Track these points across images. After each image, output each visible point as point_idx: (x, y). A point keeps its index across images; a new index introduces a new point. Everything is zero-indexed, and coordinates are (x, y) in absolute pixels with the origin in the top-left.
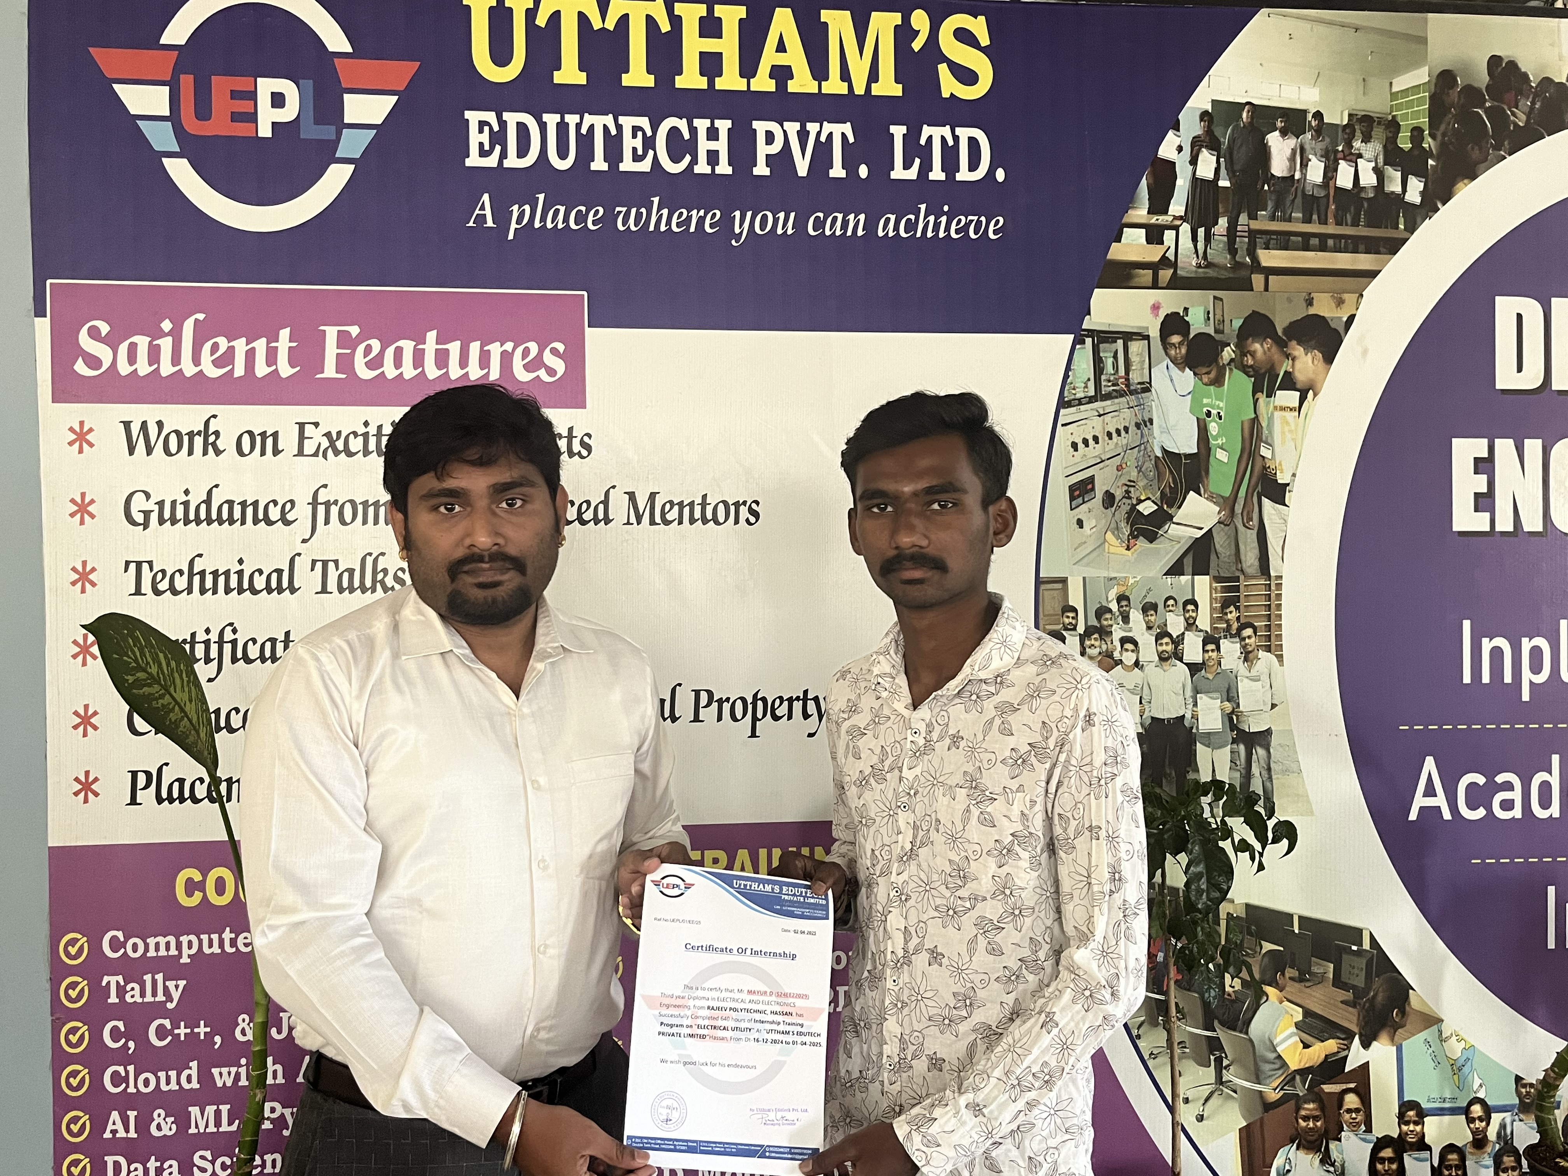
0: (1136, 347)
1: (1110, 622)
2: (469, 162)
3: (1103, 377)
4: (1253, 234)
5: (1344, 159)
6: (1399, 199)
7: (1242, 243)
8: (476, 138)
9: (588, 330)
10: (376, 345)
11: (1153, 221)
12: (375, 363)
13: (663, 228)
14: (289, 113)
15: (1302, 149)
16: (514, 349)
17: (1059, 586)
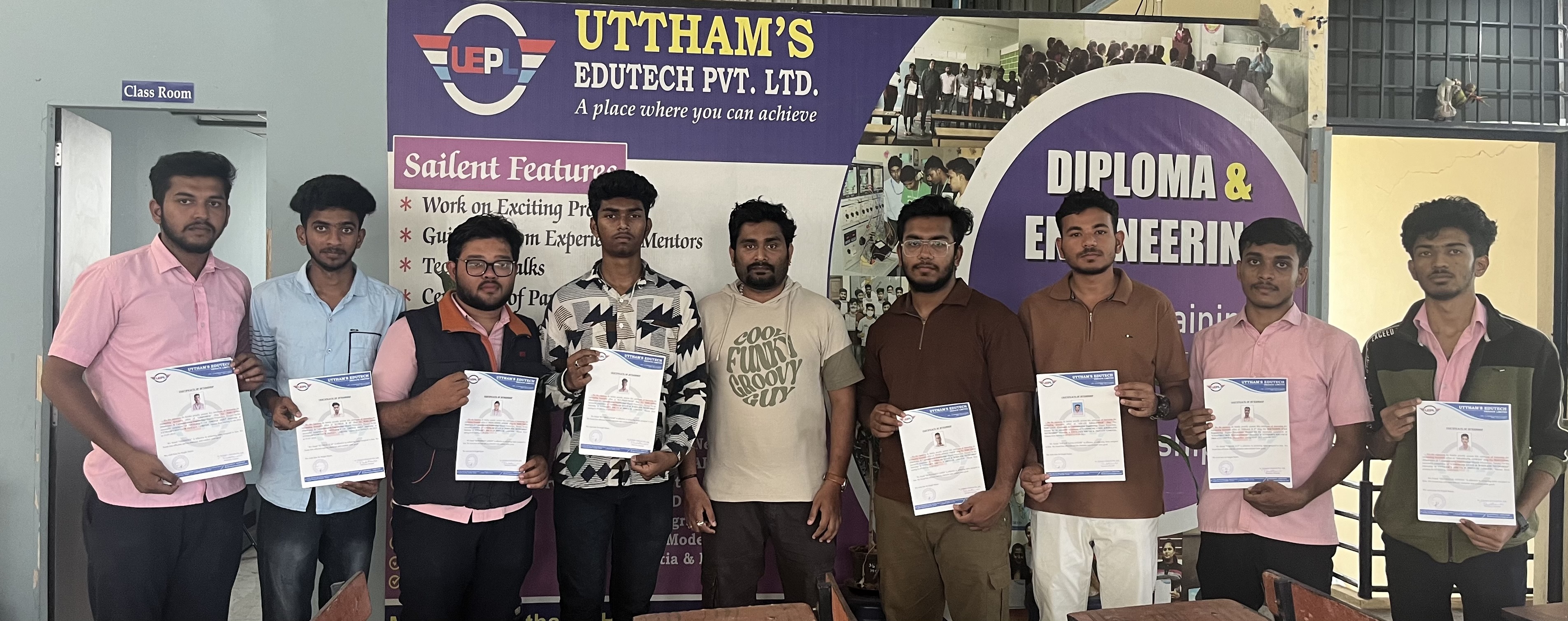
0: (877, 172)
1: (862, 297)
2: (576, 85)
3: (861, 185)
4: (933, 120)
5: (977, 86)
6: (1003, 105)
7: (928, 124)
8: (580, 74)
9: (627, 160)
10: (534, 165)
11: (886, 114)
12: (533, 174)
13: (662, 115)
14: (498, 63)
15: (957, 80)
16: (594, 169)
17: (839, 280)
